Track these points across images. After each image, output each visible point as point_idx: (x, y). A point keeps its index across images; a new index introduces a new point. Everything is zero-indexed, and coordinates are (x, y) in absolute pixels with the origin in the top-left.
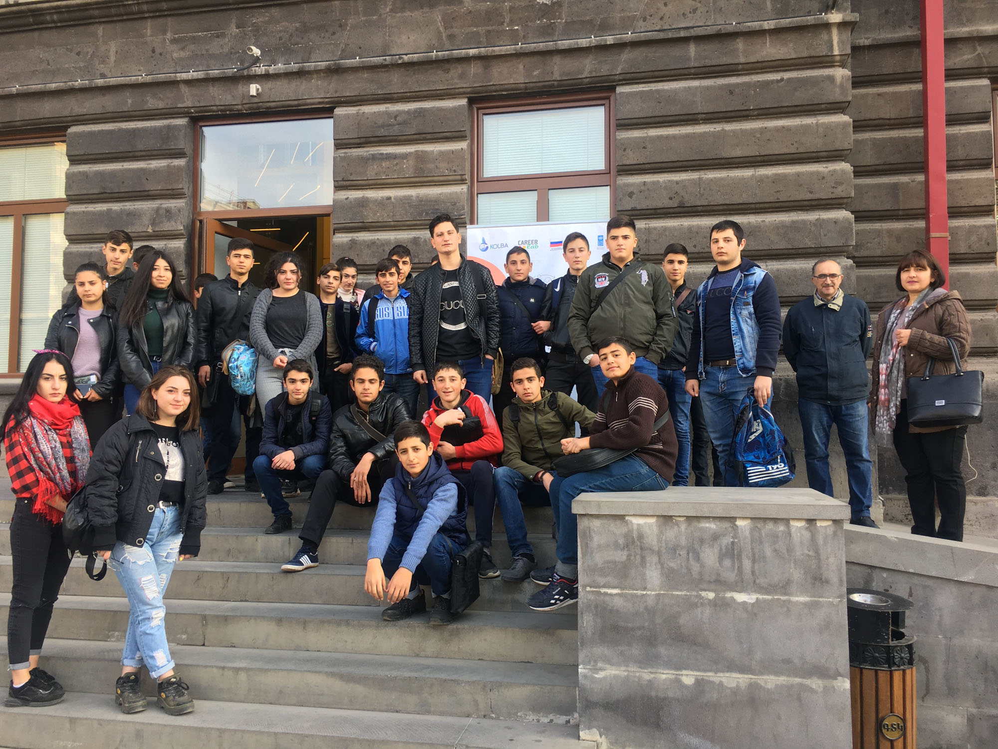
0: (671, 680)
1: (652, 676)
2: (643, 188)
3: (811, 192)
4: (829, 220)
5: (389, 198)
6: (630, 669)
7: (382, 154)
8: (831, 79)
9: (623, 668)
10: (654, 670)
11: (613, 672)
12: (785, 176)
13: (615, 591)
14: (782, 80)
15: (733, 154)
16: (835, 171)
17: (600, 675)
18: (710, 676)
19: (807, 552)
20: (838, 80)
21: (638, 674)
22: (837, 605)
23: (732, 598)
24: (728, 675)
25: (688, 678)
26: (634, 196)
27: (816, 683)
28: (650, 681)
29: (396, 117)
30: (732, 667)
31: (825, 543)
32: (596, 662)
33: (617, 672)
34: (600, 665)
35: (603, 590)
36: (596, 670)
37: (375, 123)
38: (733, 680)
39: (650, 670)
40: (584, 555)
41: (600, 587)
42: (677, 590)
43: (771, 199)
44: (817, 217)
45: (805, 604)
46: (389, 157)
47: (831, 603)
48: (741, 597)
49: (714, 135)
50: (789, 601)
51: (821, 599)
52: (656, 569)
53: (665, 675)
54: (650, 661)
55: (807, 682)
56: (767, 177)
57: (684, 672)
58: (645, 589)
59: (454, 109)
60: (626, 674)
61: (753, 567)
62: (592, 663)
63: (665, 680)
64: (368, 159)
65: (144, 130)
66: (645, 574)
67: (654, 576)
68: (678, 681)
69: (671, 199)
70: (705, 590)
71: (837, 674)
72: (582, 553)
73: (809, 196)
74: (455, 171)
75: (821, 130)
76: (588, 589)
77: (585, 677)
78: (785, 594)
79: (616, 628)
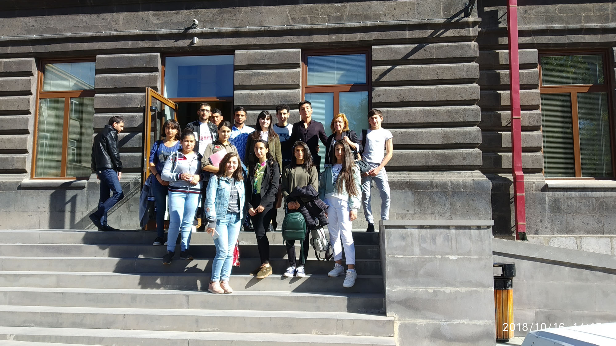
0: (424, 291)
1: (416, 290)
2: (385, 92)
3: (461, 97)
4: (469, 109)
5: (262, 94)
6: (407, 287)
7: (259, 73)
8: (469, 46)
9: (404, 287)
10: (417, 287)
11: (400, 289)
12: (450, 89)
13: (401, 256)
14: (448, 46)
15: (426, 78)
16: (472, 87)
17: (395, 290)
18: (439, 289)
19: (477, 239)
20: (472, 47)
21: (410, 289)
22: (489, 259)
23: (448, 257)
24: (446, 288)
25: (431, 290)
26: (381, 96)
27: (480, 289)
28: (415, 292)
29: (266, 55)
30: (448, 284)
31: (484, 235)
32: (393, 285)
33: (402, 289)
34: (395, 286)
35: (396, 256)
36: (393, 288)
37: (256, 58)
38: (448, 290)
39: (415, 287)
40: (388, 243)
41: (394, 255)
42: (426, 255)
43: (444, 99)
44: (464, 108)
45: (477, 259)
46: (263, 74)
47: (486, 258)
48: (452, 257)
49: (417, 69)
50: (471, 258)
51: (483, 257)
52: (418, 247)
53: (421, 289)
54: (415, 283)
55: (478, 289)
56: (441, 89)
57: (429, 288)
58: (413, 255)
59: (295, 53)
60: (406, 289)
61: (456, 245)
62: (392, 286)
63: (422, 291)
64: (252, 75)
65: (137, 57)
66: (413, 249)
67: (417, 250)
68: (427, 291)
69: (398, 98)
70: (437, 255)
71: (488, 287)
72: (387, 241)
73: (460, 99)
74: (295, 82)
75: (465, 69)
76: (390, 256)
77: (389, 291)
78: (469, 255)
79: (401, 271)
